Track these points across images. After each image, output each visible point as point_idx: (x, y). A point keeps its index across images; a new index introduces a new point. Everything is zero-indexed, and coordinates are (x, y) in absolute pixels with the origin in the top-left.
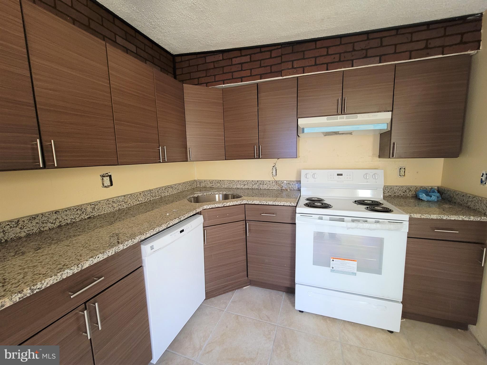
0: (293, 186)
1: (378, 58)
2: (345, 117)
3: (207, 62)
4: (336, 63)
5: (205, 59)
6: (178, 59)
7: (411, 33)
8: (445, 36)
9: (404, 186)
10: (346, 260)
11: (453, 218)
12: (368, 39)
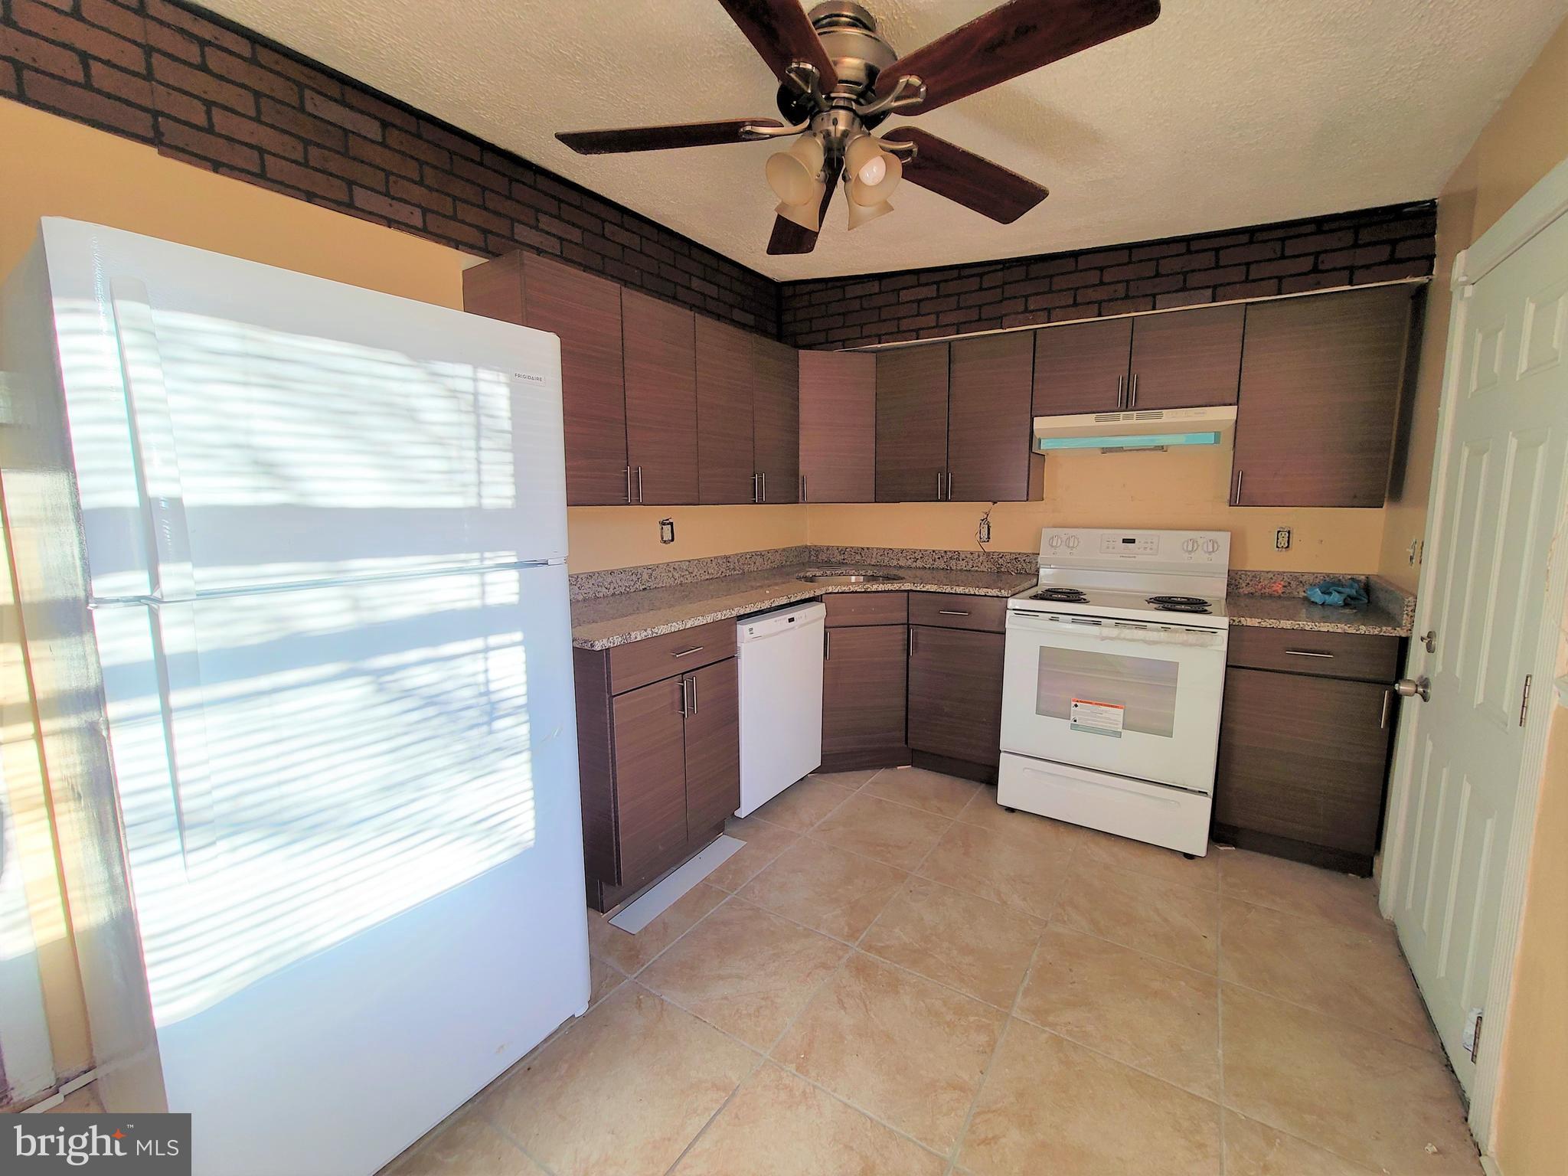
0: (1024, 565)
1: (1209, 292)
2: (1135, 415)
3: (847, 297)
4: (1119, 302)
5: (844, 291)
6: (788, 292)
7: (1283, 240)
8: (1356, 245)
9: (1284, 572)
10: (1101, 705)
11: (1325, 627)
12: (1189, 252)
